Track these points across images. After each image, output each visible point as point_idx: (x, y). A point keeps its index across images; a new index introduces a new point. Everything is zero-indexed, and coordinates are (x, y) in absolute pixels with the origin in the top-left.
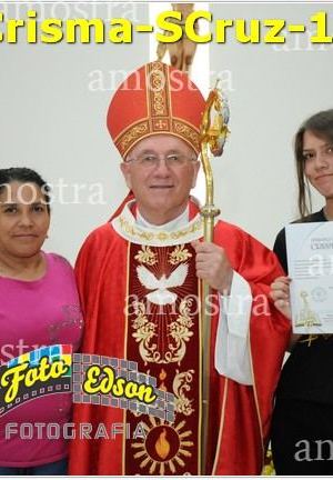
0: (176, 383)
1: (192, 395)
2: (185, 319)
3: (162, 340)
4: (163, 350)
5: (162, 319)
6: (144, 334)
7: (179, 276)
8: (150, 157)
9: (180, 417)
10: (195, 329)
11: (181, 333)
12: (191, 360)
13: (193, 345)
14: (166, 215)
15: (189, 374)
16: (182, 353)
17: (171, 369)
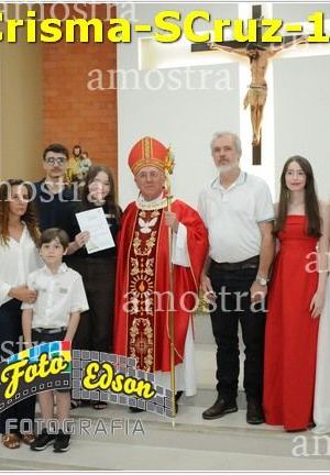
0: (147, 263)
1: (153, 268)
2: (152, 239)
3: (143, 246)
4: (142, 250)
5: (145, 237)
6: (137, 243)
7: (153, 222)
8: (144, 175)
9: (149, 276)
10: (156, 243)
11: (150, 244)
12: (153, 254)
13: (154, 249)
14: (149, 198)
15: (152, 260)
16: (149, 252)
17: (145, 258)
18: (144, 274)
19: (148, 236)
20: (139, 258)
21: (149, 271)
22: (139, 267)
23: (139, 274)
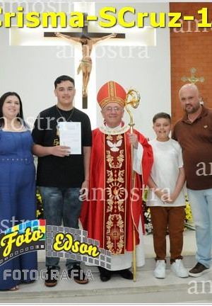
0: (119, 174)
1: (124, 177)
2: (121, 156)
3: (115, 162)
4: (115, 164)
5: (115, 155)
6: (110, 159)
7: (120, 143)
9: (120, 183)
10: (124, 158)
11: (121, 159)
12: (123, 168)
13: (124, 163)
14: (113, 125)
15: (123, 171)
16: (121, 165)
17: (118, 170)
18: (117, 182)
19: (118, 154)
20: (113, 170)
21: (121, 180)
22: (114, 177)
23: (114, 182)
